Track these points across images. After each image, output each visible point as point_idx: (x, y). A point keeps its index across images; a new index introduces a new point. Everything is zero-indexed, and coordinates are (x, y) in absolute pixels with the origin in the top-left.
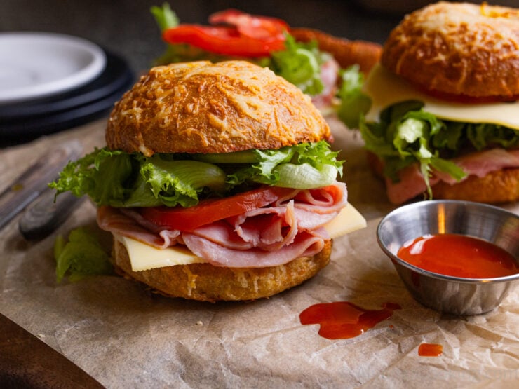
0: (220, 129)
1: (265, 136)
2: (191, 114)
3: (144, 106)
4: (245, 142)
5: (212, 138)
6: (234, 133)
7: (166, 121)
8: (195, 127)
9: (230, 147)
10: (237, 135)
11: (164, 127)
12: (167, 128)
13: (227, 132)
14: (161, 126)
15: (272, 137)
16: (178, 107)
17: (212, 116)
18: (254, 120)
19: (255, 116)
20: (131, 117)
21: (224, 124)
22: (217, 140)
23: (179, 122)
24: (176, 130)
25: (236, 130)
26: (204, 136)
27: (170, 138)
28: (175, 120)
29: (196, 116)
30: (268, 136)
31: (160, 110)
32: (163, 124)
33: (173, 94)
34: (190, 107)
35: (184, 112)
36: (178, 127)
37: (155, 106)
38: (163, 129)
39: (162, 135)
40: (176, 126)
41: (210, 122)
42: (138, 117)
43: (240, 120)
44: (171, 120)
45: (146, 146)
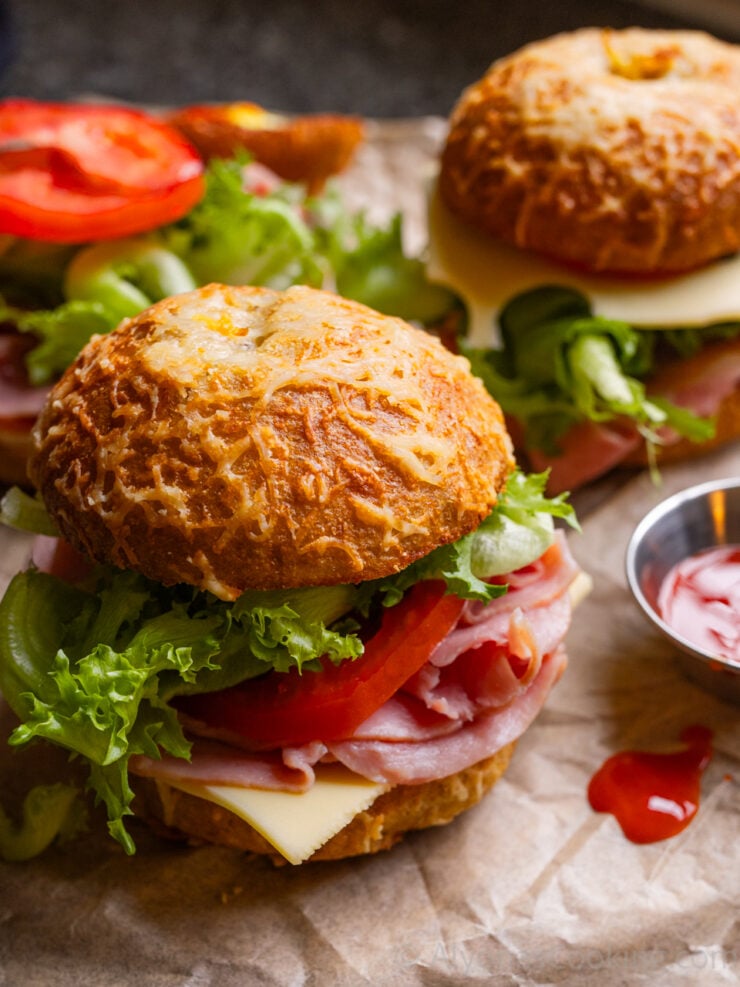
0: (380, 528)
1: (455, 516)
2: (316, 503)
3: (186, 483)
4: (425, 538)
5: (369, 549)
6: (407, 529)
7: (264, 526)
8: (329, 533)
9: (402, 559)
10: (412, 532)
11: (262, 539)
12: (267, 541)
13: (395, 532)
14: (253, 535)
15: (467, 513)
16: (280, 488)
17: (359, 500)
18: (432, 488)
19: (434, 481)
20: (164, 512)
21: (385, 514)
22: (377, 551)
23: (293, 525)
24: (290, 542)
25: (410, 522)
26: (351, 547)
27: (280, 561)
28: (282, 521)
29: (327, 507)
30: (461, 514)
31: (238, 498)
32: (258, 531)
33: (253, 452)
34: (306, 483)
35: (298, 499)
36: (294, 537)
37: (221, 485)
38: (259, 545)
39: (258, 556)
40: (290, 535)
41: (359, 517)
42: (184, 512)
43: (410, 495)
44: (272, 523)
45: (219, 578)
